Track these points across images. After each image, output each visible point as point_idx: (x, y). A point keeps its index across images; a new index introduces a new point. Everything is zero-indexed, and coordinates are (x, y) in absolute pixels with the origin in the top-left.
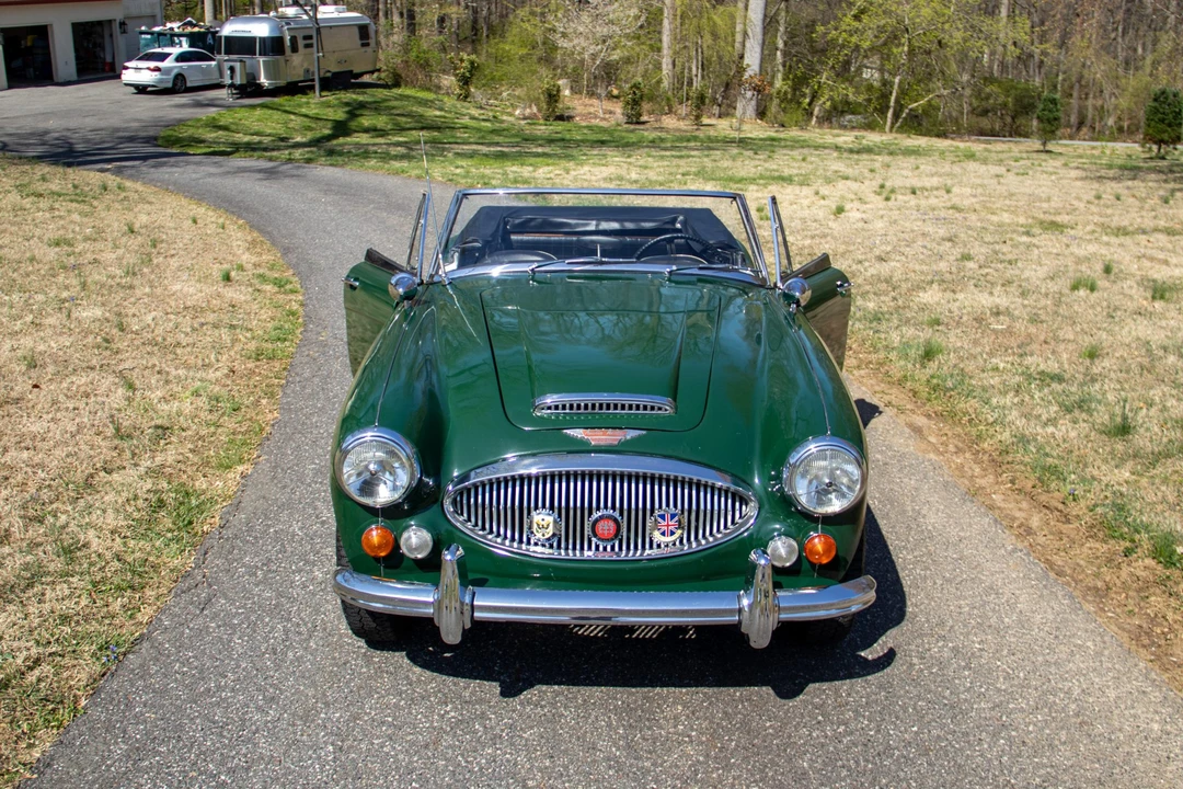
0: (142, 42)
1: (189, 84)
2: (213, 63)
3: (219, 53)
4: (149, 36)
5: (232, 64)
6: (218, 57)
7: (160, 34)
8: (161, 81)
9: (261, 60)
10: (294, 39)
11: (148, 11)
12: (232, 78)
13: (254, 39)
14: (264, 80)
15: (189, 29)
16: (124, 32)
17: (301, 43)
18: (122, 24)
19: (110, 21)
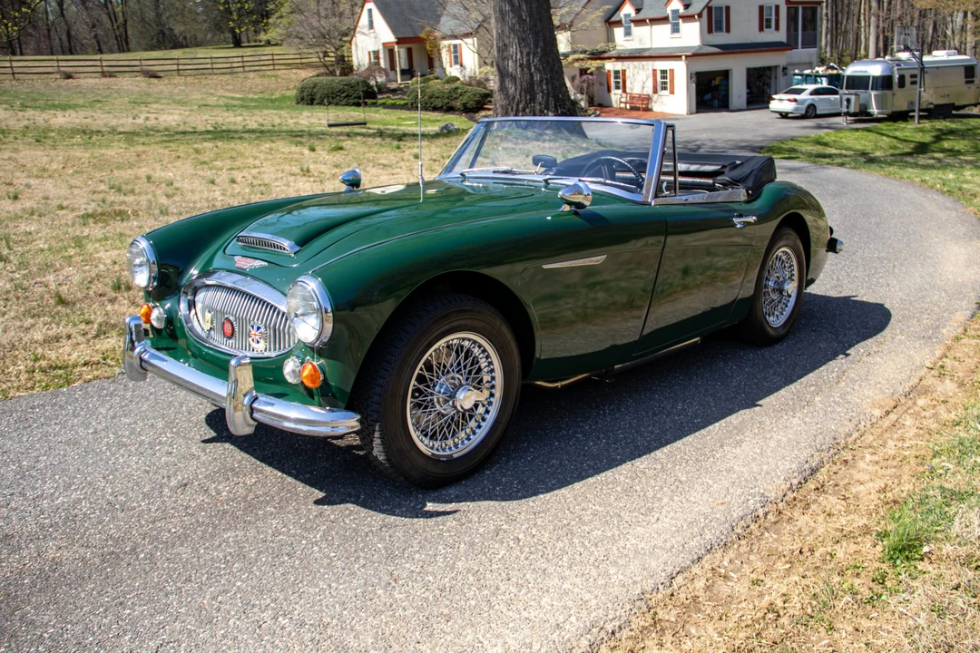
0: (795, 81)
1: (818, 112)
2: (838, 96)
3: (842, 88)
4: (799, 77)
5: (849, 96)
6: (841, 91)
7: (808, 75)
8: (796, 109)
9: (873, 93)
10: (902, 78)
11: (807, 60)
12: (848, 107)
13: (869, 77)
14: (874, 110)
15: (830, 72)
16: (785, 74)
17: (908, 80)
18: (785, 69)
19: (776, 67)
